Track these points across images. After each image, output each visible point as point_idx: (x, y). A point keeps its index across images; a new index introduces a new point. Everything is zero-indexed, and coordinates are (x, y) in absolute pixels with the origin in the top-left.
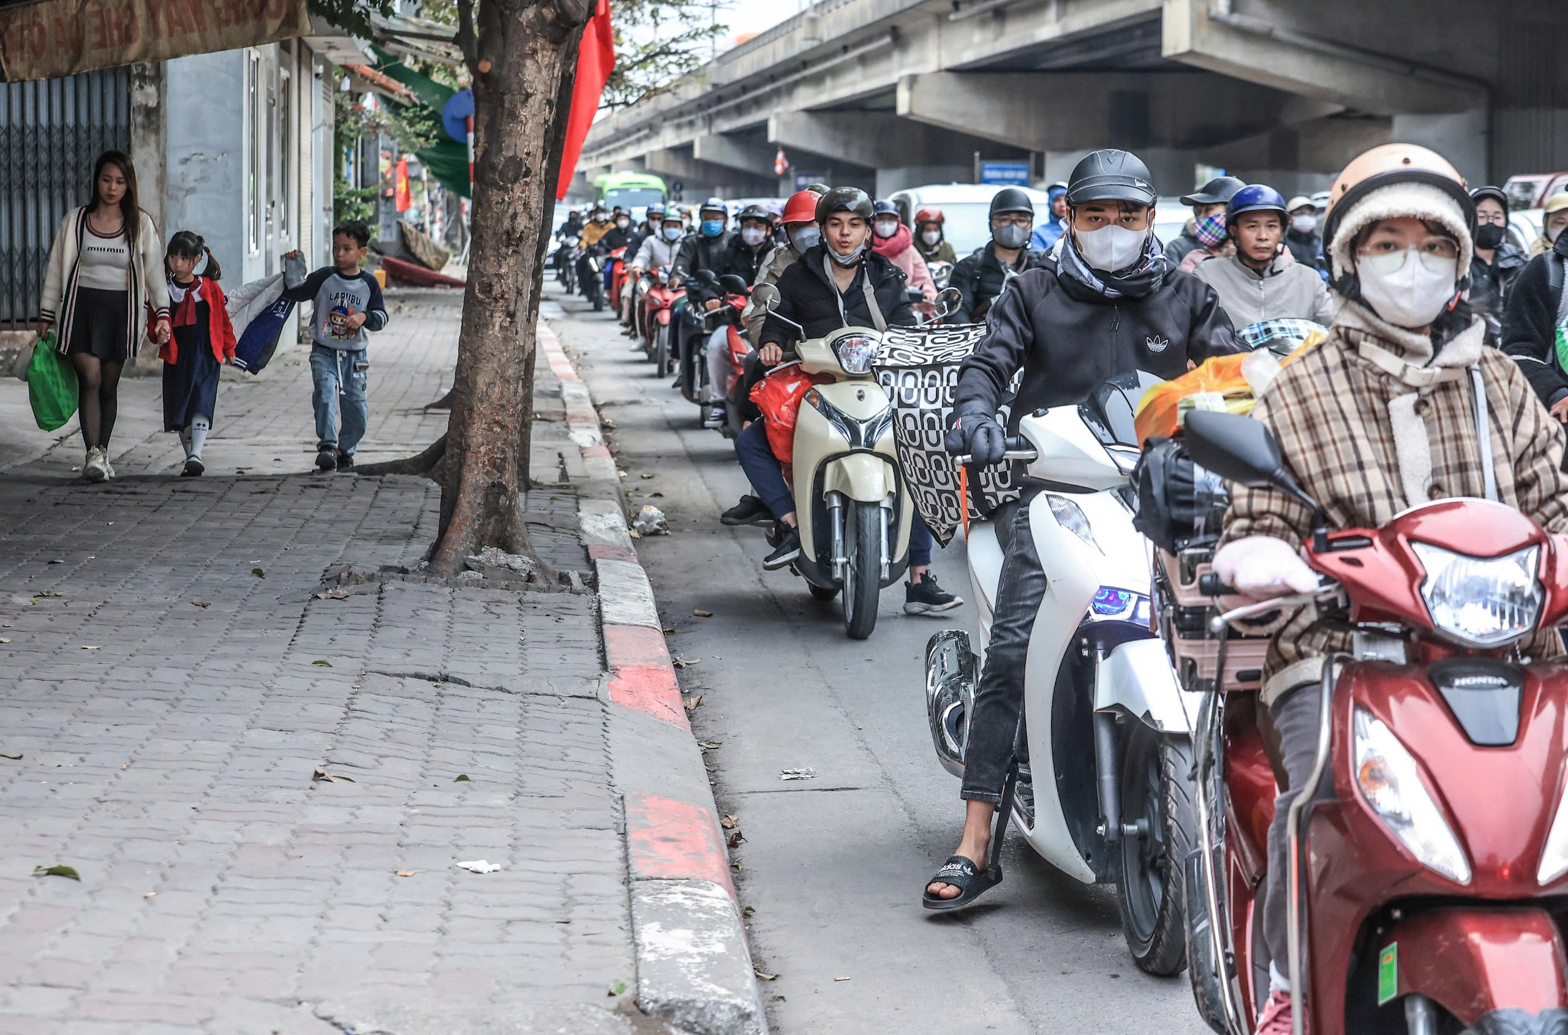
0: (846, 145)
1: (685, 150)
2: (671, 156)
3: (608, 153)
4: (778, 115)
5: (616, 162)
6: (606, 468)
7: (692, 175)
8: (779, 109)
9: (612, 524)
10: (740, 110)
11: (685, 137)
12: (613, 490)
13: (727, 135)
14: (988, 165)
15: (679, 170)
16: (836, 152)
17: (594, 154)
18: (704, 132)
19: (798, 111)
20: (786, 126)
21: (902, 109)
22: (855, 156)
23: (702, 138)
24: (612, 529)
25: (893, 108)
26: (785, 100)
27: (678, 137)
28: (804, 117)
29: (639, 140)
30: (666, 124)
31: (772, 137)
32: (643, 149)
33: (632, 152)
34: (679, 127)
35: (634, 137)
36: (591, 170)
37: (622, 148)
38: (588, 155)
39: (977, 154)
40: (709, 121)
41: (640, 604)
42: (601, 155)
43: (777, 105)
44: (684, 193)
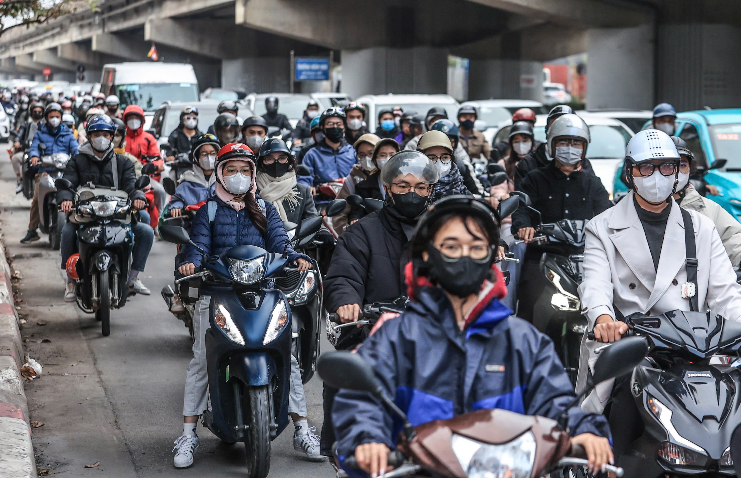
0: (201, 43)
1: (86, 44)
2: (76, 48)
3: (31, 44)
4: (151, 21)
5: (37, 51)
6: (8, 325)
7: (91, 61)
8: (153, 16)
9: (8, 377)
10: (125, 16)
11: (86, 34)
12: (11, 345)
13: (117, 34)
14: (300, 60)
15: (82, 58)
16: (194, 48)
17: (21, 45)
18: (100, 32)
19: (165, 19)
20: (158, 29)
21: (239, 19)
22: (206, 51)
23: (98, 36)
24: (8, 381)
25: (233, 16)
26: (156, 10)
27: (81, 34)
28: (170, 23)
29: (53, 36)
30: (72, 25)
31: (148, 35)
32: (57, 42)
33: (48, 44)
34: (82, 27)
35: (49, 34)
36: (19, 56)
37: (41, 41)
38: (17, 45)
39: (292, 53)
40: (103, 24)
41: (19, 460)
42: (27, 45)
43: (151, 13)
44: (86, 74)
